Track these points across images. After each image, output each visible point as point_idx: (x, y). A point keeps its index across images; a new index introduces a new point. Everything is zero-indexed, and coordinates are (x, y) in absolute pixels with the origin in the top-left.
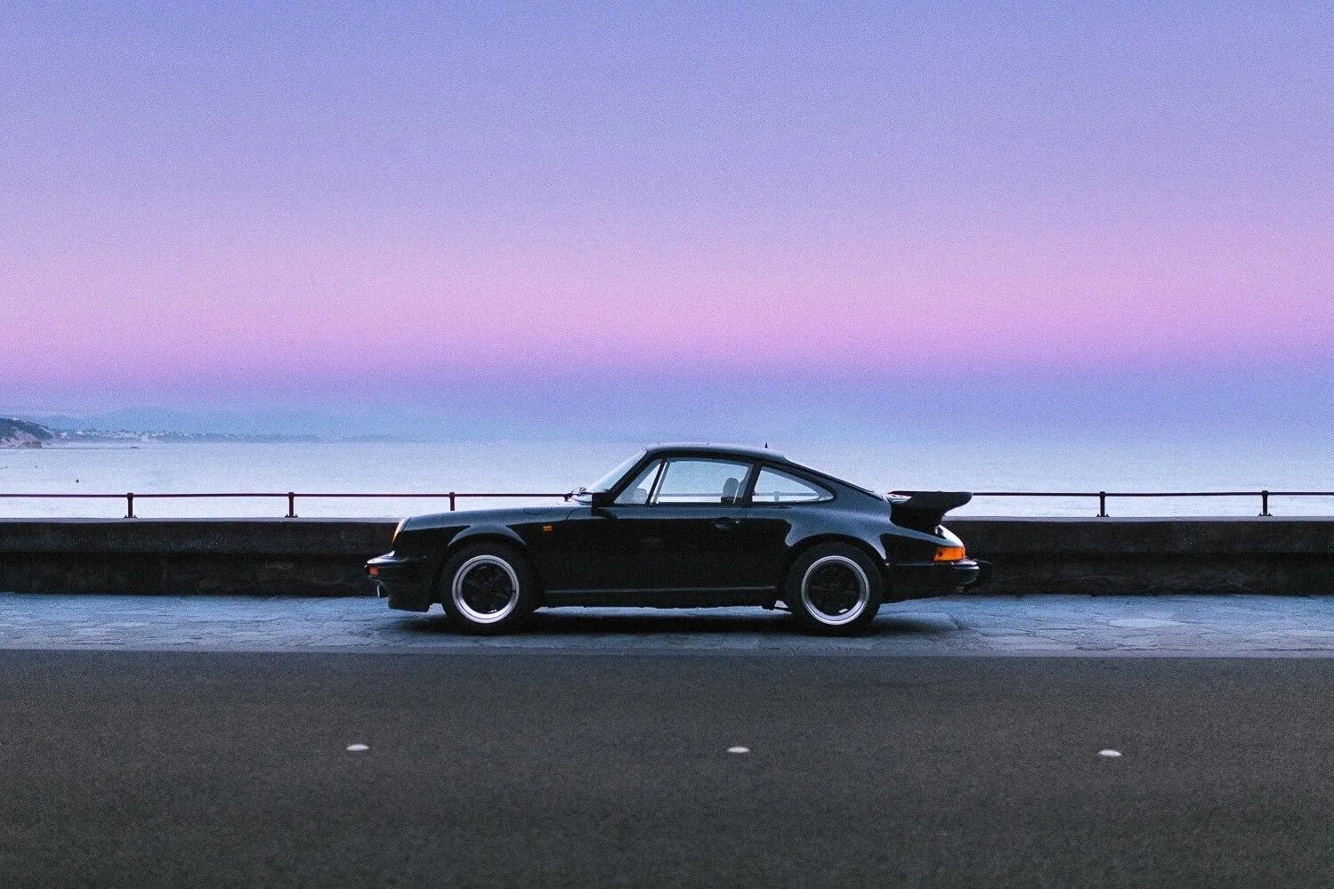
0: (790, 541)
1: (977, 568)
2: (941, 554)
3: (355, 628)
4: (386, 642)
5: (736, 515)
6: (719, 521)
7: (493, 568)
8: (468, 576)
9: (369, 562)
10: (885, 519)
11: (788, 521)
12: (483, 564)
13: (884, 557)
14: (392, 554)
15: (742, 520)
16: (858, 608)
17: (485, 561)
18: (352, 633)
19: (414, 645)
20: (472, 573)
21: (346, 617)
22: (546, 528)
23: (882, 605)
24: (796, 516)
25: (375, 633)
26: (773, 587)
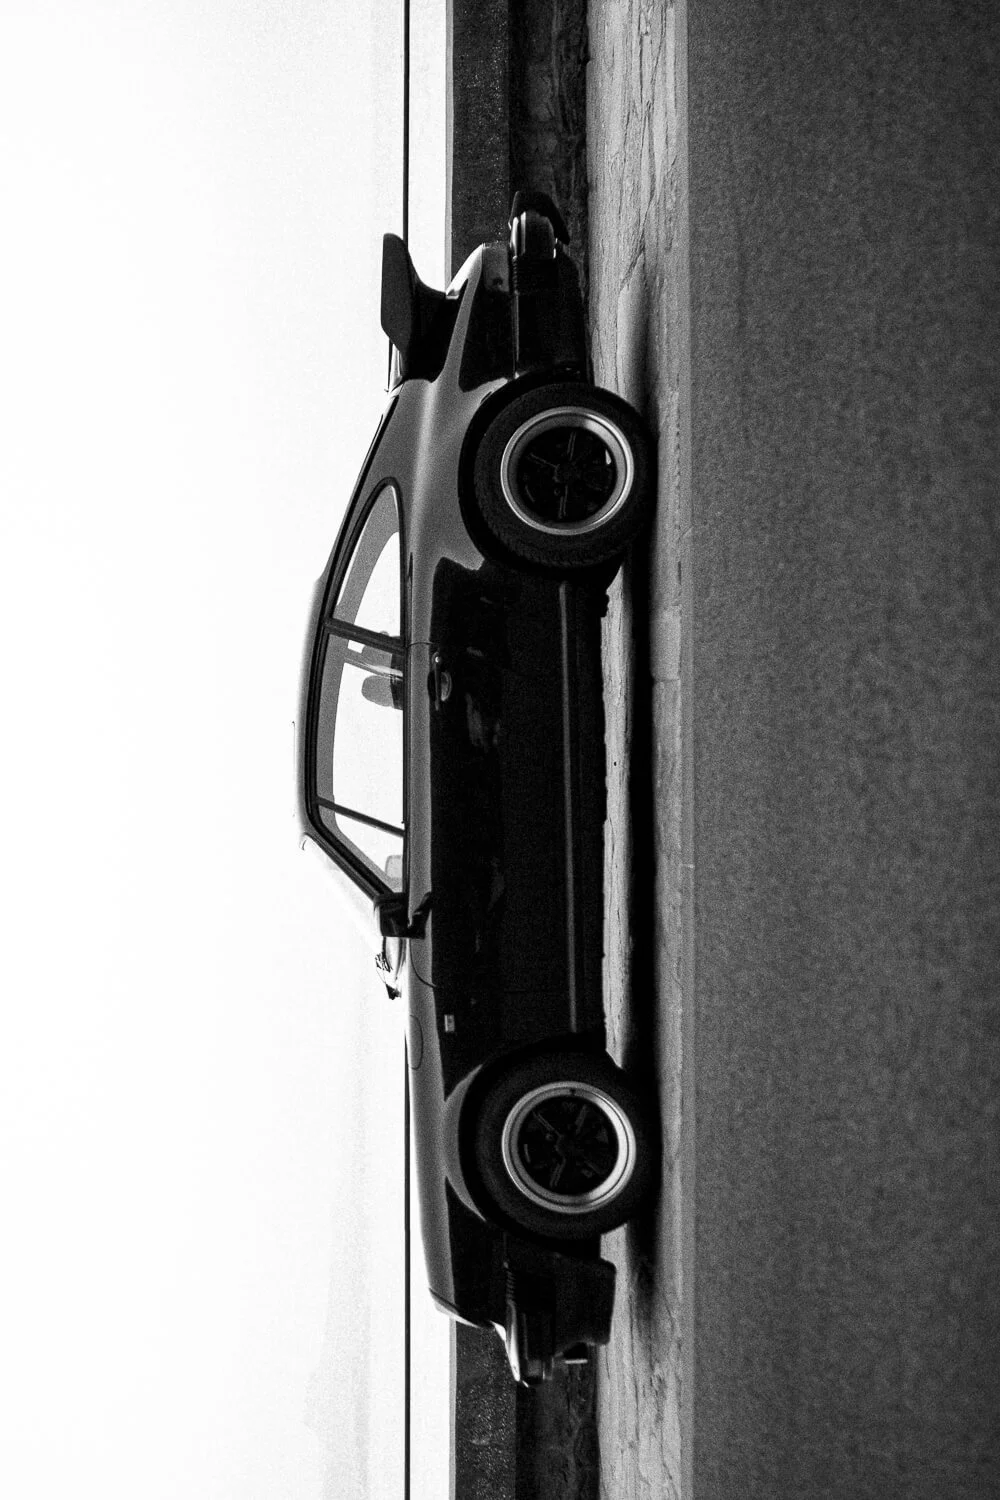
0: (474, 561)
1: (524, 217)
2: (499, 281)
3: (649, 1414)
4: (673, 1347)
5: (422, 662)
6: (433, 694)
7: (528, 1135)
8: (544, 1184)
9: (517, 1376)
10: (431, 390)
11: (436, 562)
12: (521, 1152)
13: (502, 382)
14: (500, 1329)
15: (432, 651)
16: (600, 426)
17: (515, 1150)
18: (659, 1418)
19: (679, 1291)
20: (540, 1176)
21: (631, 1437)
22: (449, 1026)
23: (596, 385)
24: (426, 548)
25: (657, 1371)
26: (562, 590)
